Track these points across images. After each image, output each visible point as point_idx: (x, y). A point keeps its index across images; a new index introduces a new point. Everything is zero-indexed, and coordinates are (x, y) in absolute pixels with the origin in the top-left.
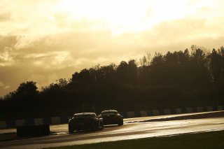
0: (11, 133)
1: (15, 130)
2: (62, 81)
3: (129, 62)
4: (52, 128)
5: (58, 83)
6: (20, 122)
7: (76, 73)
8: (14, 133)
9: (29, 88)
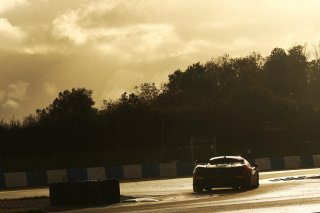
0: (36, 198)
1: (46, 192)
2: (146, 88)
3: (290, 51)
4: (125, 189)
5: (138, 92)
6: (57, 175)
7: (178, 73)
8: (43, 197)
9: (76, 102)
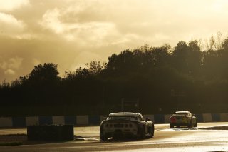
0: (18, 135)
1: (25, 131)
2: (94, 65)
8: (23, 135)
